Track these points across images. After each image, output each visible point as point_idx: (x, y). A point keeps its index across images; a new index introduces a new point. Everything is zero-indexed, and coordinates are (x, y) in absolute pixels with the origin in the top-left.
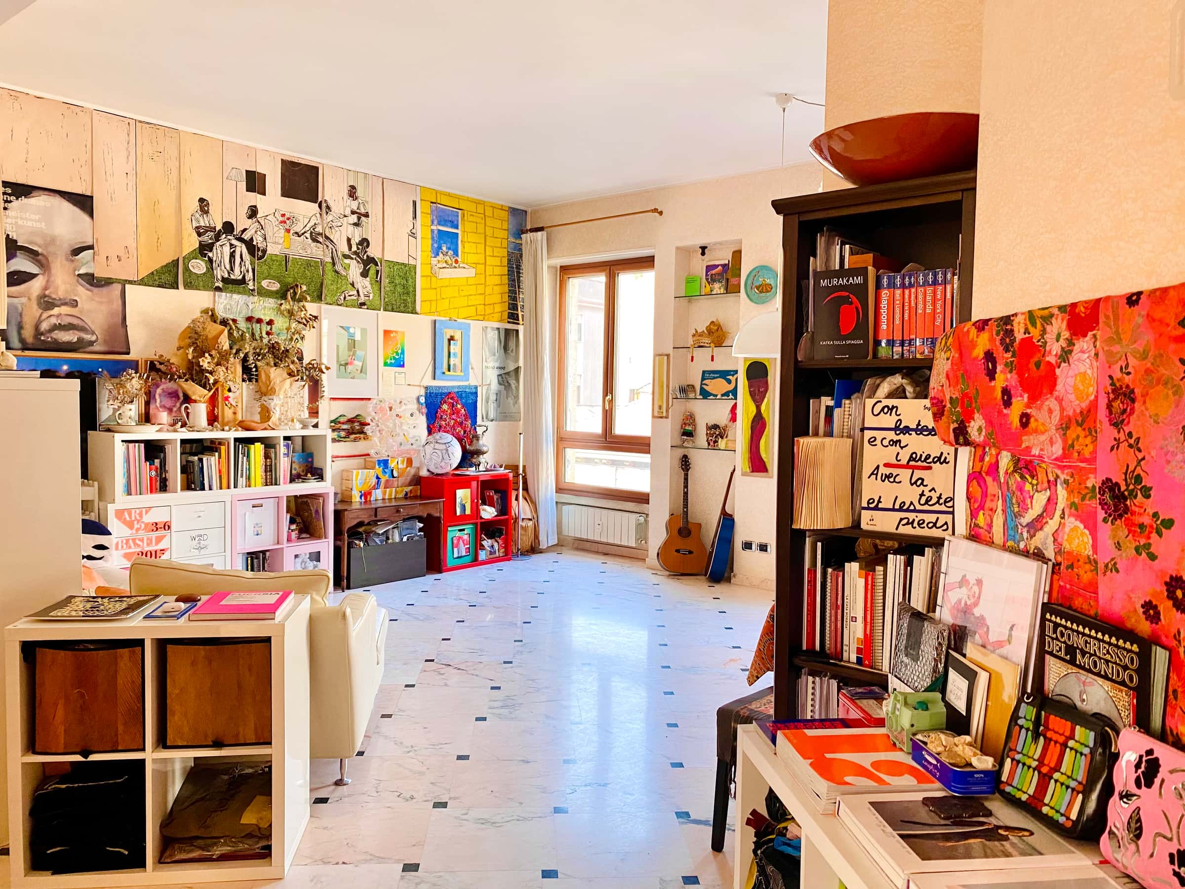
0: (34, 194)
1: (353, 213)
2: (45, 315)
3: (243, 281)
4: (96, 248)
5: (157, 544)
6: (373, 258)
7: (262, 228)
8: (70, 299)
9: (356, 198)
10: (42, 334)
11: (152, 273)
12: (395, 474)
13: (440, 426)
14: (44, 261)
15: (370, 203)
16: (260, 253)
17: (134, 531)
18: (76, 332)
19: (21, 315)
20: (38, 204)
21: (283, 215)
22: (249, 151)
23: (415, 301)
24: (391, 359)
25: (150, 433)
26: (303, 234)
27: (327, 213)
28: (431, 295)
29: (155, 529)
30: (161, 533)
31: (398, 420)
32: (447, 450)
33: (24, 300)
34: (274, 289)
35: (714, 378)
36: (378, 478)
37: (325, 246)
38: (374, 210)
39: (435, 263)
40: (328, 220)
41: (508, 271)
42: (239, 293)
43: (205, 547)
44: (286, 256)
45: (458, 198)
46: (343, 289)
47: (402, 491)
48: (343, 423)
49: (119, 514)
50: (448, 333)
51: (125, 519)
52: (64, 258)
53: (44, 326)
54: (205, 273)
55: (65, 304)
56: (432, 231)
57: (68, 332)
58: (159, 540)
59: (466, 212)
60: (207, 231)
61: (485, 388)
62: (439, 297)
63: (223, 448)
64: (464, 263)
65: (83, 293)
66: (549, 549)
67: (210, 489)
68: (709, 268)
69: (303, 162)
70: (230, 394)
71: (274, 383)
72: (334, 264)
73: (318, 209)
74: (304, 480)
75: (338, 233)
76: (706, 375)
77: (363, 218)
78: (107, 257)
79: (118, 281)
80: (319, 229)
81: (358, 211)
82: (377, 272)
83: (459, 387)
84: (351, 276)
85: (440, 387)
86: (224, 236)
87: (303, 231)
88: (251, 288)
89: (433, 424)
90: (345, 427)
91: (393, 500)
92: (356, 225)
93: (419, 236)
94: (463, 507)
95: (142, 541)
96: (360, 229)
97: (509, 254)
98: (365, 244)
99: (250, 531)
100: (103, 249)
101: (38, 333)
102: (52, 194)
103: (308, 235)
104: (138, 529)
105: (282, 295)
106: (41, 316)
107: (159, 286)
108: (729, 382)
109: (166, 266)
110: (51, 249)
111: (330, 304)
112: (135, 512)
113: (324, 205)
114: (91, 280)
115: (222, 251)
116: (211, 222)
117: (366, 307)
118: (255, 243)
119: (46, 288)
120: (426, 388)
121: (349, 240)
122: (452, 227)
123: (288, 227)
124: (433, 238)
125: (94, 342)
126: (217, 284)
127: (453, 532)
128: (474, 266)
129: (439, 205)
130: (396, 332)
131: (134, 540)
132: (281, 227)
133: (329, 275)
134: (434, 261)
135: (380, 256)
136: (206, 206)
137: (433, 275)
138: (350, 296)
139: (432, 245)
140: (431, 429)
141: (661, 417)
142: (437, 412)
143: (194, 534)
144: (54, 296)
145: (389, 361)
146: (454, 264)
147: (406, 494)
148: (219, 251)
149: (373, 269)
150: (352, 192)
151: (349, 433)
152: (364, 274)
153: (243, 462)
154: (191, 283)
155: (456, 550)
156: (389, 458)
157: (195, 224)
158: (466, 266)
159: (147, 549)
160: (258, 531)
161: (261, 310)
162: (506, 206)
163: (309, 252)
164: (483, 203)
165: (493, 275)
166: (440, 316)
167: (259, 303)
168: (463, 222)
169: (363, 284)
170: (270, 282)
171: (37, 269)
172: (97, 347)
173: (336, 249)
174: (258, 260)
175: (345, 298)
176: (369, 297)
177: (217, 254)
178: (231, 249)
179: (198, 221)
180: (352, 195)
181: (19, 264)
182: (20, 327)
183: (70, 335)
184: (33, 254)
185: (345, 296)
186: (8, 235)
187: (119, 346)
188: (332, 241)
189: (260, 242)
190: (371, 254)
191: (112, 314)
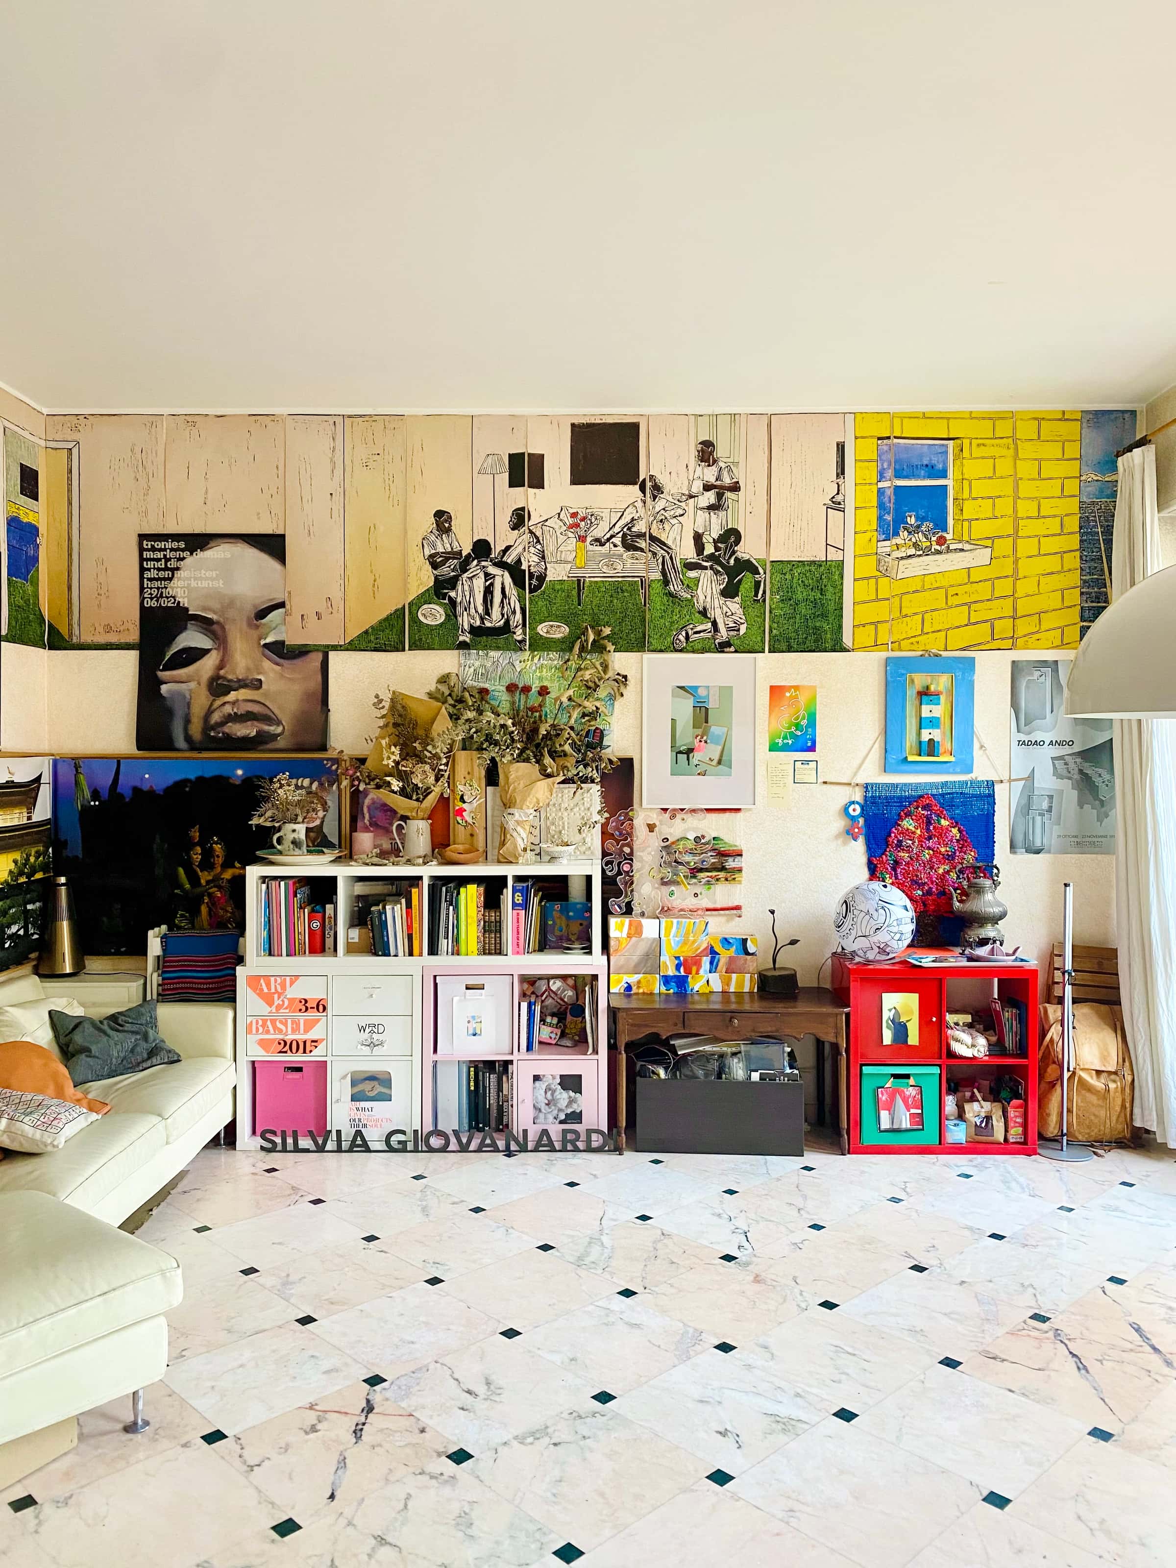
0: (212, 544)
1: (707, 488)
2: (218, 702)
3: (506, 629)
4: (288, 606)
5: (306, 1031)
6: (748, 561)
7: (538, 541)
8: (252, 680)
9: (715, 461)
10: (213, 728)
11: (366, 632)
13: (897, 863)
14: (219, 632)
15: (742, 465)
16: (534, 582)
17: (274, 1009)
18: (255, 723)
19: (189, 704)
20: (216, 556)
21: (574, 515)
22: (513, 423)
23: (840, 627)
24: (785, 738)
26: (609, 540)
27: (655, 497)
28: (878, 612)
29: (304, 1009)
30: (312, 1014)
33: (193, 685)
34: (559, 636)
37: (650, 555)
38: (751, 475)
39: (888, 549)
40: (657, 509)
41: (1081, 541)
42: (498, 648)
43: (381, 1044)
44: (579, 581)
45: (946, 418)
46: (682, 623)
49: (254, 981)
50: (920, 680)
51: (262, 990)
52: (245, 626)
53: (216, 717)
54: (441, 625)
55: (245, 686)
56: (881, 492)
57: (245, 724)
58: (310, 1025)
59: (966, 443)
60: (447, 559)
61: (1015, 786)
62: (896, 615)
63: (415, 891)
64: (960, 541)
65: (270, 670)
67: (396, 954)
69: (610, 420)
70: (465, 806)
72: (666, 582)
73: (641, 494)
74: (563, 950)
77: (728, 494)
78: (302, 616)
79: (316, 648)
80: (639, 527)
81: (718, 483)
82: (757, 584)
83: (945, 784)
84: (702, 598)
86: (475, 562)
87: (608, 536)
88: (519, 638)
89: (881, 856)
92: (711, 508)
93: (850, 505)
94: (901, 1030)
95: (285, 1024)
96: (722, 514)
98: (733, 539)
99: (461, 1026)
100: (296, 606)
101: (207, 727)
102: (235, 541)
103: (617, 540)
104: (279, 1007)
105: (565, 646)
106: (211, 705)
107: (376, 650)
109: (387, 619)
110: (231, 614)
111: (661, 651)
112: (276, 981)
113: (649, 484)
114: (280, 651)
115: (470, 588)
116: (455, 544)
117: (732, 649)
118: (524, 566)
119: (221, 666)
120: (866, 786)
121: (698, 538)
122: (931, 477)
123: (582, 533)
124: (881, 506)
125: (279, 735)
126: (461, 638)
127: (876, 1078)
128: (988, 543)
129: (896, 441)
130: (797, 688)
131: (273, 1022)
132: (571, 535)
133: (658, 601)
134: (885, 547)
136: (446, 521)
137: (883, 573)
138: (697, 633)
139: (880, 518)
142: (889, 834)
143: (363, 1022)
144: (230, 677)
145: (780, 742)
146: (935, 547)
148: (466, 588)
149: (747, 581)
150: (706, 453)
151: (696, 869)
152: (729, 592)
153: (448, 914)
154: (422, 640)
155: (885, 1114)
157: (427, 552)
158: (967, 547)
159: (289, 1037)
160: (475, 1028)
161: (535, 671)
162: (1072, 412)
163: (619, 567)
164: (1011, 416)
165: (1039, 555)
166: (900, 650)
167: (533, 658)
168: (958, 462)
169: (725, 609)
170: (552, 626)
171: (211, 642)
172: (281, 743)
173: (671, 558)
174: (530, 592)
175: (687, 637)
176: (738, 630)
177: (463, 591)
178: (486, 581)
179: (434, 546)
180: (706, 457)
181: (191, 638)
182: (187, 721)
183: (247, 728)
184: (206, 624)
185: (687, 634)
186: (179, 602)
187: (311, 739)
188: (664, 544)
189: (533, 564)
190: (744, 555)
191: (308, 696)
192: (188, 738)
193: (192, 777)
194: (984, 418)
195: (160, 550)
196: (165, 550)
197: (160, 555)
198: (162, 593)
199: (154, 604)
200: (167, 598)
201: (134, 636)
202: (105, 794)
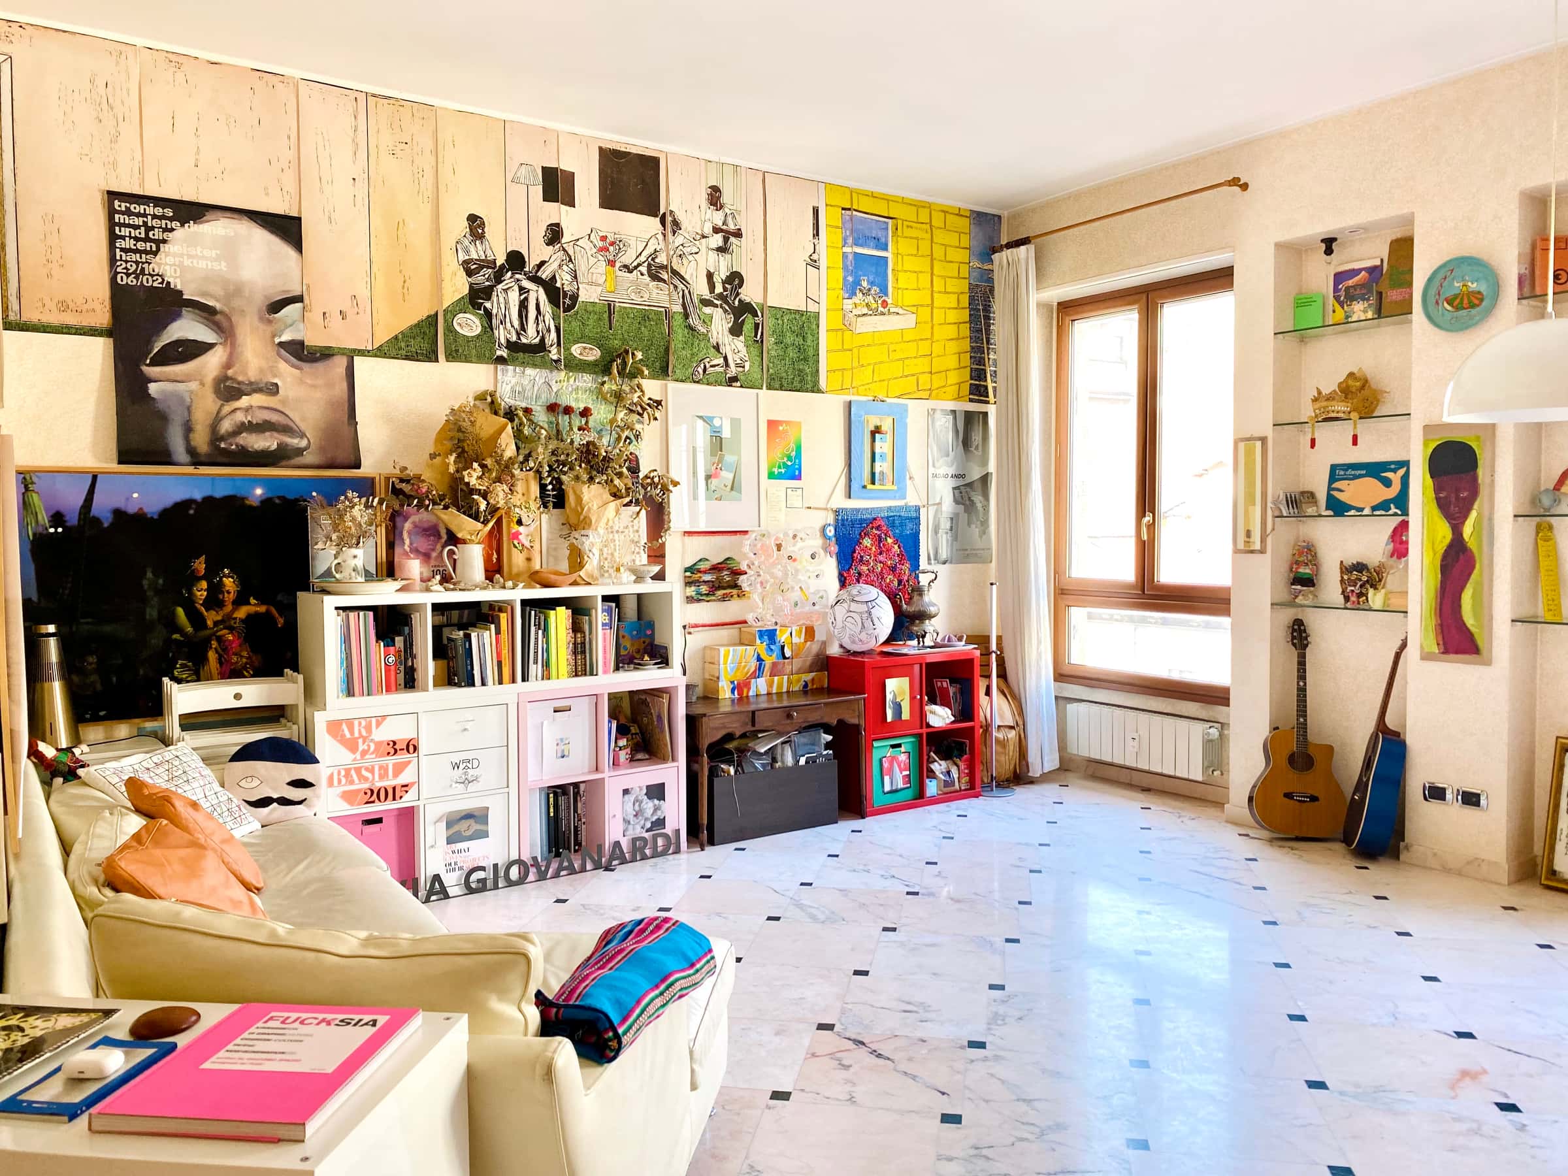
0: (209, 216)
1: (716, 230)
2: (227, 408)
3: (541, 347)
4: (306, 300)
5: (396, 775)
6: (749, 304)
7: (571, 260)
8: (267, 383)
9: (721, 207)
10: (222, 438)
11: (396, 337)
12: (788, 653)
13: (860, 574)
14: (225, 324)
15: (743, 213)
16: (567, 301)
17: (358, 756)
18: (275, 434)
19: (189, 409)
20: (214, 232)
21: (604, 238)
22: (547, 137)
23: (818, 371)
24: (779, 467)
25: (386, 594)
26: (636, 267)
27: (674, 233)
28: (844, 360)
29: (392, 751)
30: (402, 757)
31: (791, 566)
32: (870, 613)
33: (193, 385)
34: (591, 358)
35: (1355, 477)
36: (759, 659)
37: (672, 286)
38: (749, 224)
39: (850, 307)
40: (677, 244)
41: (970, 315)
42: (535, 366)
43: (476, 779)
44: (609, 305)
45: (887, 199)
46: (701, 355)
47: (799, 681)
48: (705, 572)
49: (334, 728)
50: (873, 421)
51: (343, 736)
52: (256, 319)
53: (226, 426)
54: (478, 336)
55: (259, 390)
56: (845, 255)
57: (262, 435)
58: (399, 769)
59: (900, 222)
60: (482, 267)
61: (932, 510)
62: (856, 364)
63: (503, 617)
64: (897, 306)
65: (287, 374)
66: (1046, 778)
67: (483, 684)
68: (1339, 277)
69: (634, 150)
70: (521, 529)
71: (589, 509)
72: (686, 316)
73: (661, 227)
74: (639, 666)
75: (693, 263)
76: (1337, 473)
77: (732, 239)
78: (324, 314)
79: (342, 352)
80: (662, 259)
81: (724, 227)
82: (757, 326)
83: (889, 508)
84: (715, 334)
85: (858, 510)
86: (509, 274)
87: (635, 264)
88: (555, 357)
89: (849, 570)
90: (707, 577)
91: (785, 696)
92: (722, 250)
93: (823, 264)
94: (898, 708)
95: (372, 771)
96: (728, 256)
97: (972, 288)
98: (737, 282)
99: (550, 749)
100: (317, 301)
101: (216, 437)
102: (236, 216)
103: (644, 269)
104: (364, 753)
105: (603, 368)
106: (220, 410)
107: (407, 358)
108: (1387, 483)
109: (417, 325)
110: (237, 303)
111: (682, 381)
112: (360, 724)
113: (669, 219)
114: (299, 351)
115: (505, 300)
116: (489, 253)
117: (738, 384)
118: (558, 285)
119: (228, 365)
120: (837, 512)
121: (710, 276)
122: (877, 247)
123: (611, 258)
124: (845, 268)
125: (305, 449)
126: (499, 353)
127: (880, 750)
128: (914, 309)
129: (854, 213)
130: (787, 423)
131: (358, 770)
132: (601, 258)
133: (680, 334)
134: (848, 305)
135: (760, 301)
136: (479, 226)
137: (847, 326)
138: (712, 366)
139: (845, 279)
140: (845, 578)
141: (1252, 552)
142: (854, 552)
143: (456, 758)
144: (240, 378)
145: (776, 470)
146: (881, 309)
147: (806, 685)
148: (502, 300)
149: (749, 321)
150: (715, 197)
151: (715, 587)
152: (736, 331)
153: (537, 639)
154: (457, 351)
155: (887, 779)
156: (778, 627)
157: (462, 257)
158: (901, 311)
159: (379, 784)
160: (563, 751)
161: (571, 392)
162: (965, 210)
163: (646, 296)
164: (928, 206)
165: (945, 324)
166: (858, 394)
167: (568, 381)
168: (895, 238)
169: (734, 347)
170: (585, 348)
171: (215, 335)
172: (309, 458)
173: (689, 292)
174: (564, 312)
175: (705, 370)
176: (744, 367)
177: (498, 303)
178: (520, 295)
179: (467, 252)
180: (714, 201)
181: (186, 328)
182: (188, 429)
183: (265, 439)
184: (207, 312)
185: (705, 366)
186: (169, 283)
187: (343, 456)
188: (683, 278)
189: (567, 283)
190: (746, 298)
191: (333, 405)
192: (191, 451)
193: (198, 496)
194: (911, 204)
195: (138, 215)
196: (145, 215)
197: (139, 221)
198: (143, 269)
199: (132, 281)
200: (152, 276)
201: (102, 317)
202: (73, 519)
